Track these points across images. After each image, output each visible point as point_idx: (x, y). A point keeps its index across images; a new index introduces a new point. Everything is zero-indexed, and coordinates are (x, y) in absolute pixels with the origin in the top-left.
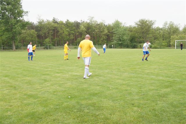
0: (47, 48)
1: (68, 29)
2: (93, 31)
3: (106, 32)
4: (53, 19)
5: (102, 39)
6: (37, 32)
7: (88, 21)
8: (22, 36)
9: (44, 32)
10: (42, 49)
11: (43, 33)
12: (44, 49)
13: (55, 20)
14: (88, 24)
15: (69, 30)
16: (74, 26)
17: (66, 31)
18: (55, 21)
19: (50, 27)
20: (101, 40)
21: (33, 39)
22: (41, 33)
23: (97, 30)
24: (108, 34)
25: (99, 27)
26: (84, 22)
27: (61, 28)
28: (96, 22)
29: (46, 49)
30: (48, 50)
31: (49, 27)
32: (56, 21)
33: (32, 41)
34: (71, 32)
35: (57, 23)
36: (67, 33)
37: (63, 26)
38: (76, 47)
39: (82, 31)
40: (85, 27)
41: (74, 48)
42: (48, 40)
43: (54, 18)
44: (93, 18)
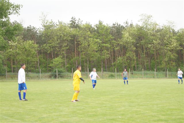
0: (55, 77)
1: (98, 40)
2: (150, 44)
3: (175, 44)
4: (72, 21)
5: (166, 59)
6: (38, 45)
7: (141, 24)
8: (9, 51)
9: (53, 44)
10: (46, 77)
11: (49, 46)
12: (50, 77)
13: (75, 23)
14: (140, 29)
15: (100, 42)
16: (112, 33)
17: (94, 43)
18: (74, 25)
19: (63, 35)
20: (165, 62)
21: (29, 58)
22: (46, 46)
23: (156, 40)
24: (178, 49)
25: (161, 35)
26: (131, 25)
27: (85, 38)
28: (156, 24)
29: (53, 78)
30: (57, 79)
31: (61, 36)
32: (77, 25)
33: (28, 63)
34: (104, 45)
35: (79, 27)
36: (95, 47)
37: (89, 33)
38: (113, 73)
39: (127, 43)
40: (131, 35)
41: (109, 76)
42: (57, 60)
43: (73, 18)
44: (149, 17)
